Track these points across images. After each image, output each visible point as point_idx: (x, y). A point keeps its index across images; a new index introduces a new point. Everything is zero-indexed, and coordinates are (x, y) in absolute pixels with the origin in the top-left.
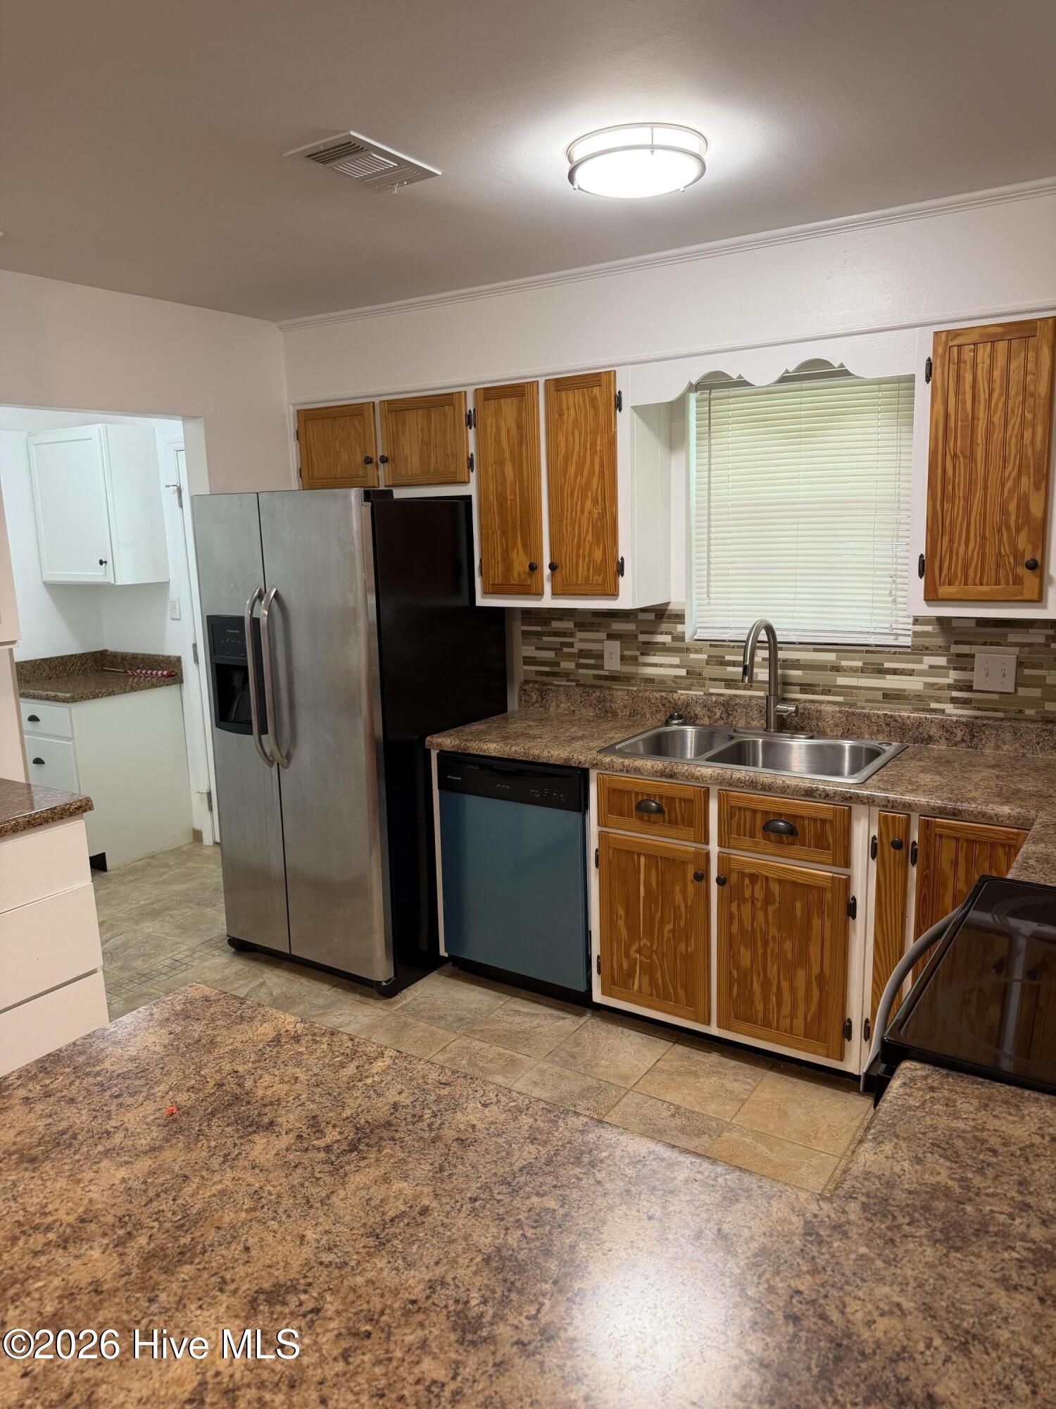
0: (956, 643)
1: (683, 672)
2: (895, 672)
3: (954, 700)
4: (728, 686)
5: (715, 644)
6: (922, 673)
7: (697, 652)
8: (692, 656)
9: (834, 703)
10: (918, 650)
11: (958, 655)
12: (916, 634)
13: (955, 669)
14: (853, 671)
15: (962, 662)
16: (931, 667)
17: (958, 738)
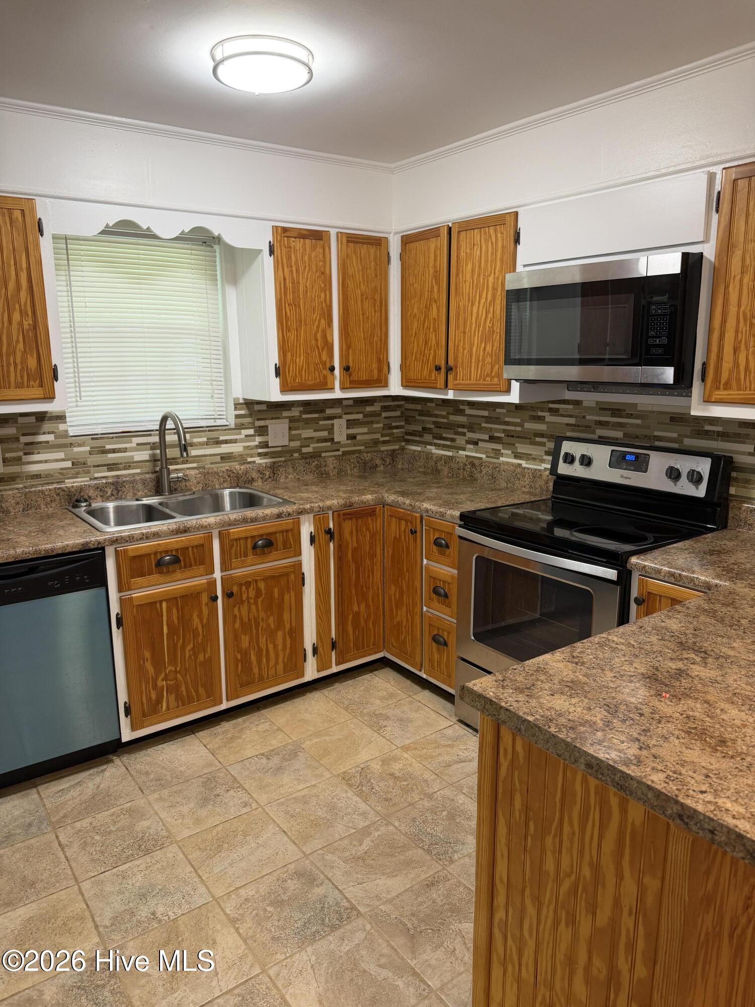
0: (258, 420)
1: (68, 464)
2: (226, 442)
3: (260, 455)
4: (110, 470)
5: (94, 437)
6: (242, 441)
7: (80, 445)
8: (76, 449)
9: (193, 468)
10: (239, 427)
11: (260, 427)
12: (237, 416)
13: (259, 436)
14: (201, 444)
15: (262, 431)
16: (246, 436)
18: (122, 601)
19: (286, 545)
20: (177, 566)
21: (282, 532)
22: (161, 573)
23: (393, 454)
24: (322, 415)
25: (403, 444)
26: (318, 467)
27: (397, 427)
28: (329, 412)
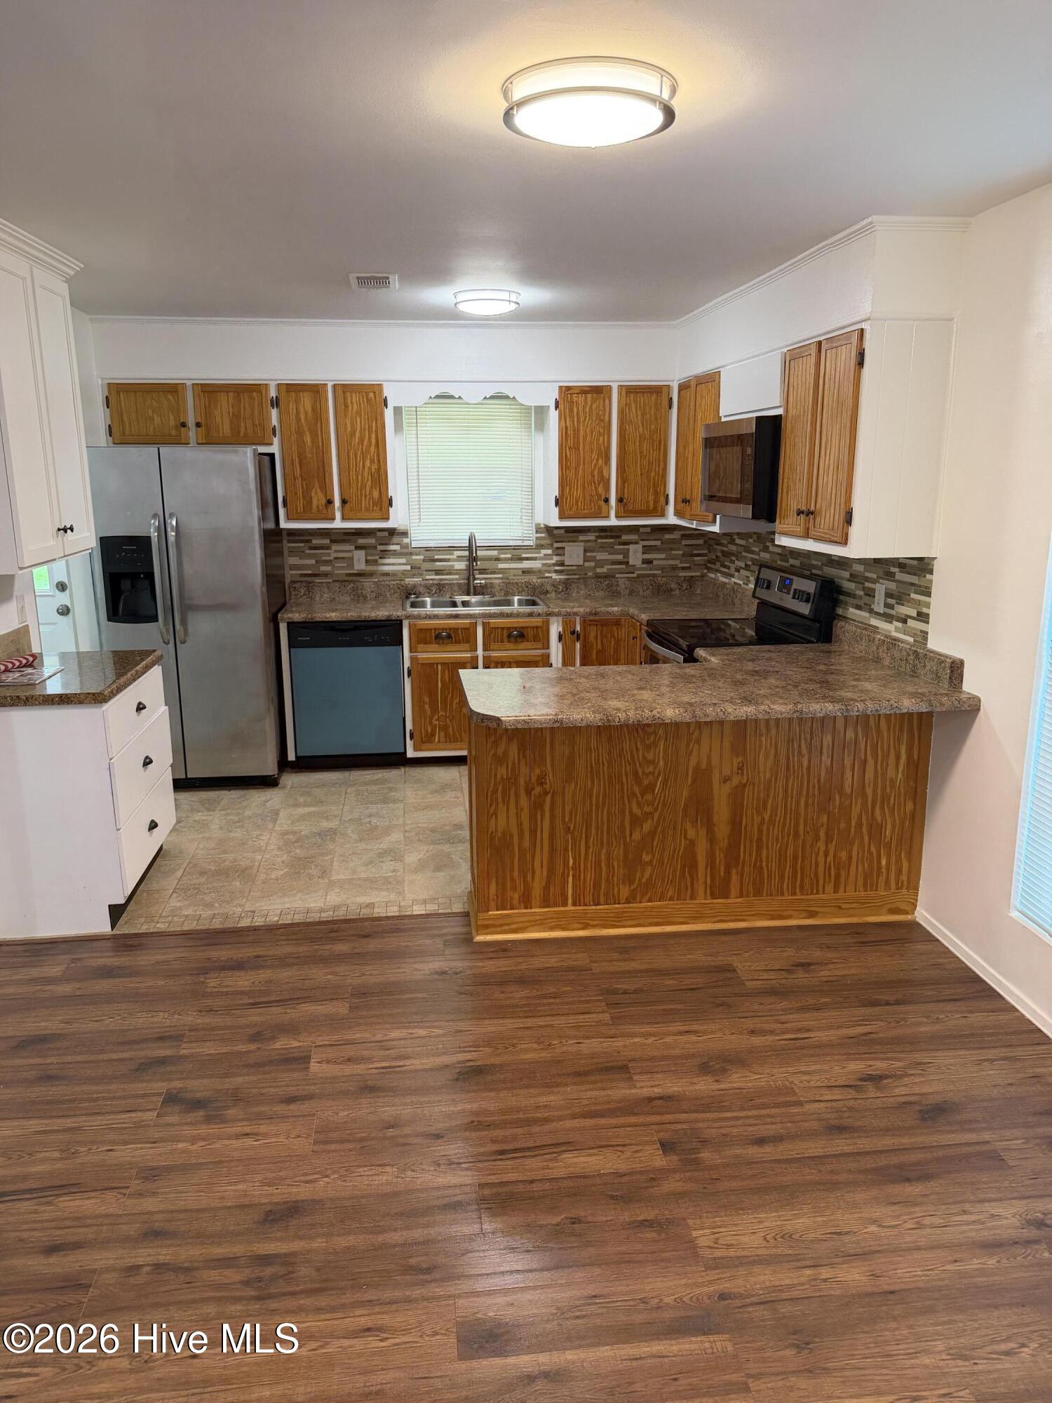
0: (557, 542)
1: (408, 568)
2: (527, 559)
3: (556, 571)
4: (437, 574)
5: (428, 549)
6: (541, 559)
7: (417, 555)
8: (414, 557)
9: (498, 578)
10: (539, 547)
11: (558, 548)
12: (537, 538)
13: (556, 555)
14: (506, 560)
15: (559, 551)
16: (545, 555)
17: (560, 590)
18: (412, 659)
19: (536, 639)
20: (449, 641)
21: (533, 627)
22: (438, 644)
23: (691, 580)
24: (618, 540)
25: (705, 571)
26: (610, 586)
27: (699, 555)
28: (625, 537)
